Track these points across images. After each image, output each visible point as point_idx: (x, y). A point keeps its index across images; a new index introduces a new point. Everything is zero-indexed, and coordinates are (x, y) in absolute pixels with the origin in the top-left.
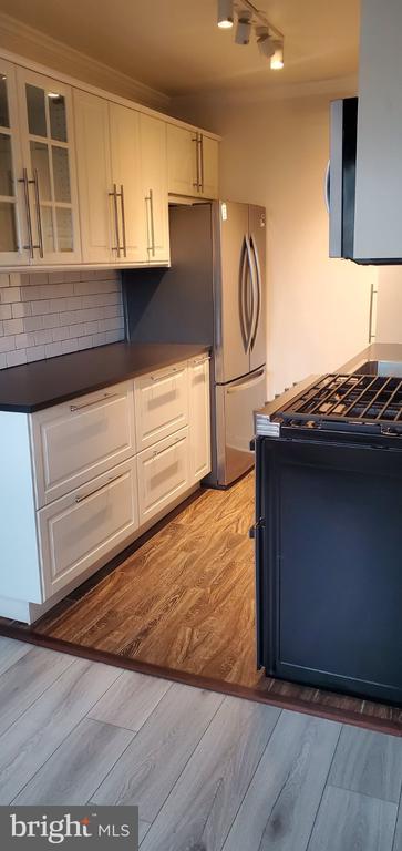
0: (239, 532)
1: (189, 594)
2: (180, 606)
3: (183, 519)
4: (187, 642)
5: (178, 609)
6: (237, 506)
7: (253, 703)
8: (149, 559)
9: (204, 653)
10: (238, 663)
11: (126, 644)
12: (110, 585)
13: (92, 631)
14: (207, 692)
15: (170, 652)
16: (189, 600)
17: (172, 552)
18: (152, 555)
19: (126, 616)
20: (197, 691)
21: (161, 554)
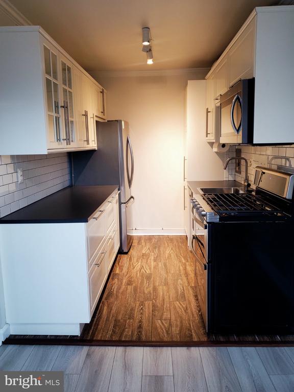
0: (147, 272)
1: (147, 305)
2: (146, 310)
3: (117, 271)
4: (163, 327)
5: (147, 312)
6: (137, 261)
7: (212, 348)
8: (115, 292)
9: (175, 330)
10: (193, 331)
11: (135, 334)
12: (105, 308)
13: (114, 332)
14: (189, 348)
15: (159, 333)
16: (149, 308)
17: (123, 287)
18: (115, 289)
19: (125, 321)
20: (184, 349)
21: (119, 288)
